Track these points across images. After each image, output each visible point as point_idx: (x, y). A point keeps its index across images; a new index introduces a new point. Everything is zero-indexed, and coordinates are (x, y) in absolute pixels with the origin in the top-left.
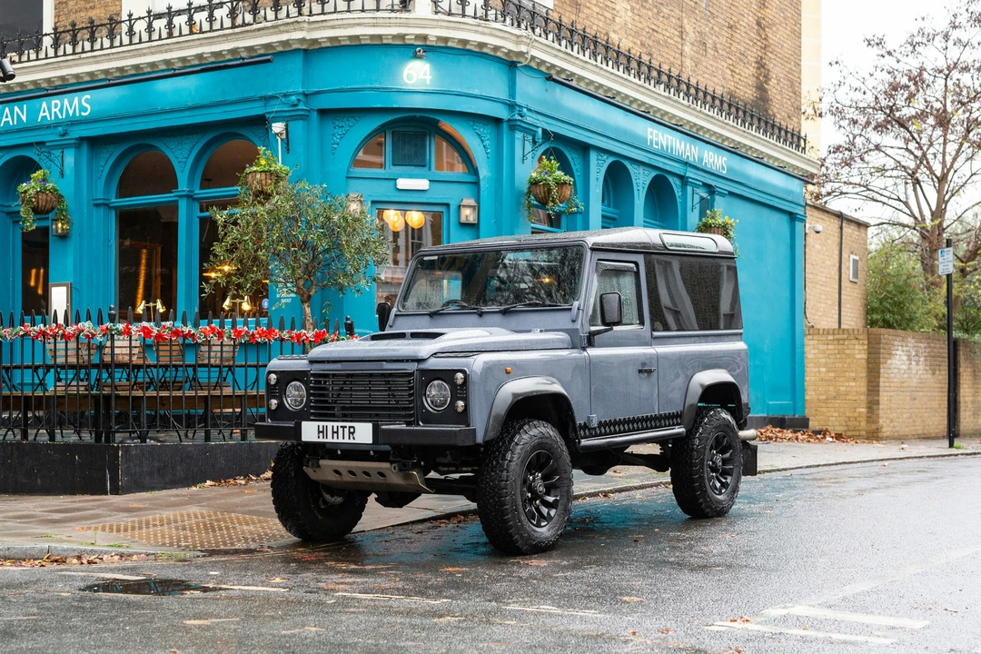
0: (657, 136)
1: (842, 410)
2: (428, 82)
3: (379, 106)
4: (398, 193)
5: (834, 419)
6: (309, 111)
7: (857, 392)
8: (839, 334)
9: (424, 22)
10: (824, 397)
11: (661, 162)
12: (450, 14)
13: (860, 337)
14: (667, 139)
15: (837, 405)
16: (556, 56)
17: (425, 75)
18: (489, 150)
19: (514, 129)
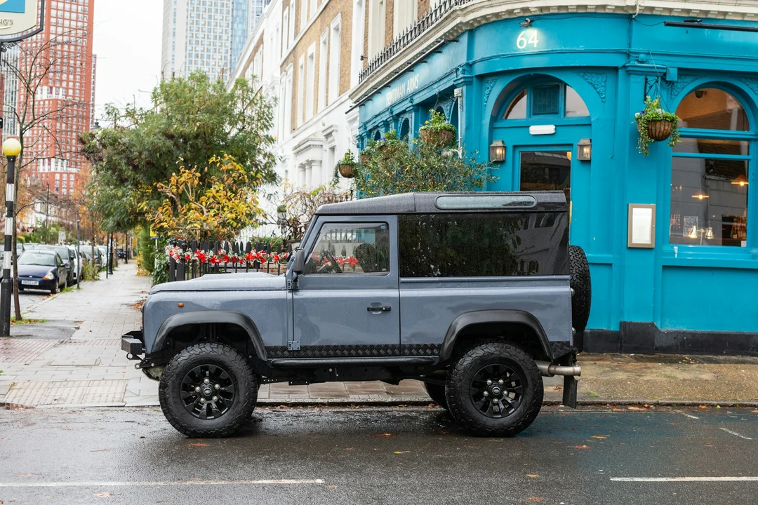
2: (535, 46)
3: (501, 69)
4: (534, 138)
6: (472, 77)
17: (533, 40)
18: (604, 96)
19: (629, 74)
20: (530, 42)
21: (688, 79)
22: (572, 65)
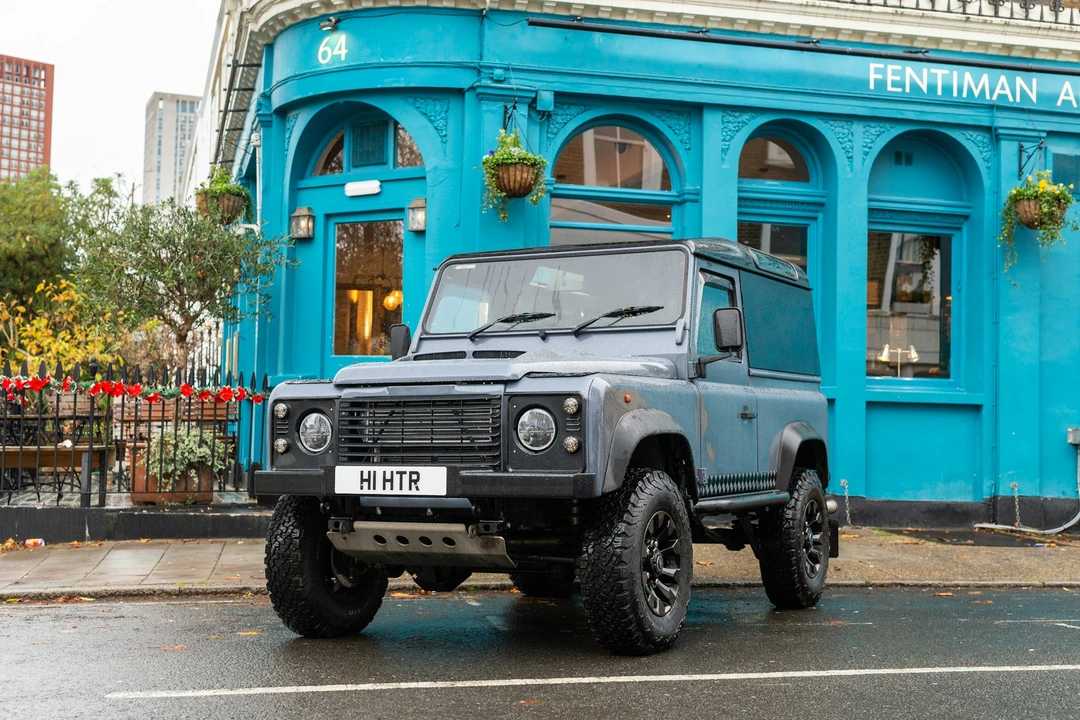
0: (902, 73)
2: (343, 58)
4: (352, 201)
6: (271, 115)
11: (911, 112)
17: (340, 49)
18: (444, 133)
19: (481, 100)
20: (336, 52)
21: (574, 110)
22: (394, 85)
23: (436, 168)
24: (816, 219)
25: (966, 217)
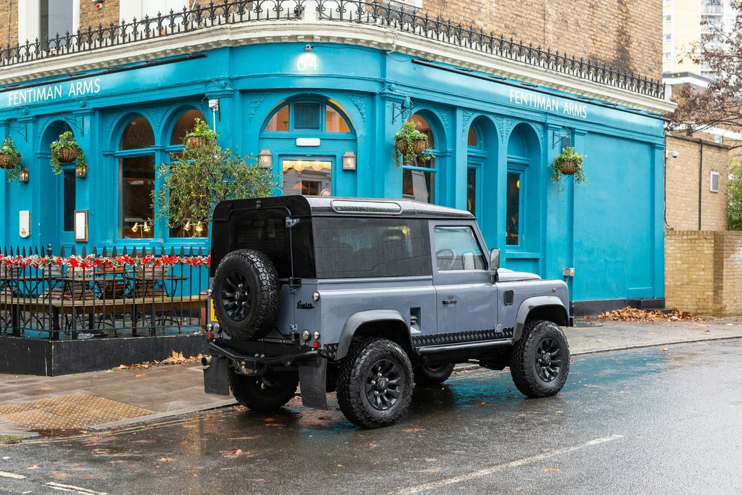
0: (519, 94)
1: (693, 293)
2: (315, 69)
3: (279, 87)
4: (299, 149)
5: (687, 300)
6: (234, 91)
7: (705, 279)
8: (691, 235)
9: (310, 26)
10: (679, 283)
11: (522, 114)
12: (331, 19)
13: (709, 237)
14: (529, 96)
15: (690, 289)
16: (419, 44)
17: (313, 64)
18: (365, 116)
19: (384, 100)
20: (309, 65)
22: (346, 88)
23: (361, 135)
24: (480, 165)
25: (527, 165)
